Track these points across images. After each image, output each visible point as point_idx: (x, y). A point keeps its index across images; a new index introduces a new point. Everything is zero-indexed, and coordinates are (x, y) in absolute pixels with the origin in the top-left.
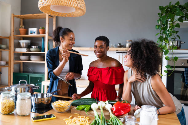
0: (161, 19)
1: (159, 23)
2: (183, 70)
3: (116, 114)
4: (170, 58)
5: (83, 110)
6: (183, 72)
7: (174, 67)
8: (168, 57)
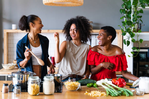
0: (126, 4)
1: (124, 7)
2: (147, 50)
3: (120, 86)
4: (136, 40)
5: (92, 86)
6: (147, 52)
7: (139, 49)
8: (134, 39)
